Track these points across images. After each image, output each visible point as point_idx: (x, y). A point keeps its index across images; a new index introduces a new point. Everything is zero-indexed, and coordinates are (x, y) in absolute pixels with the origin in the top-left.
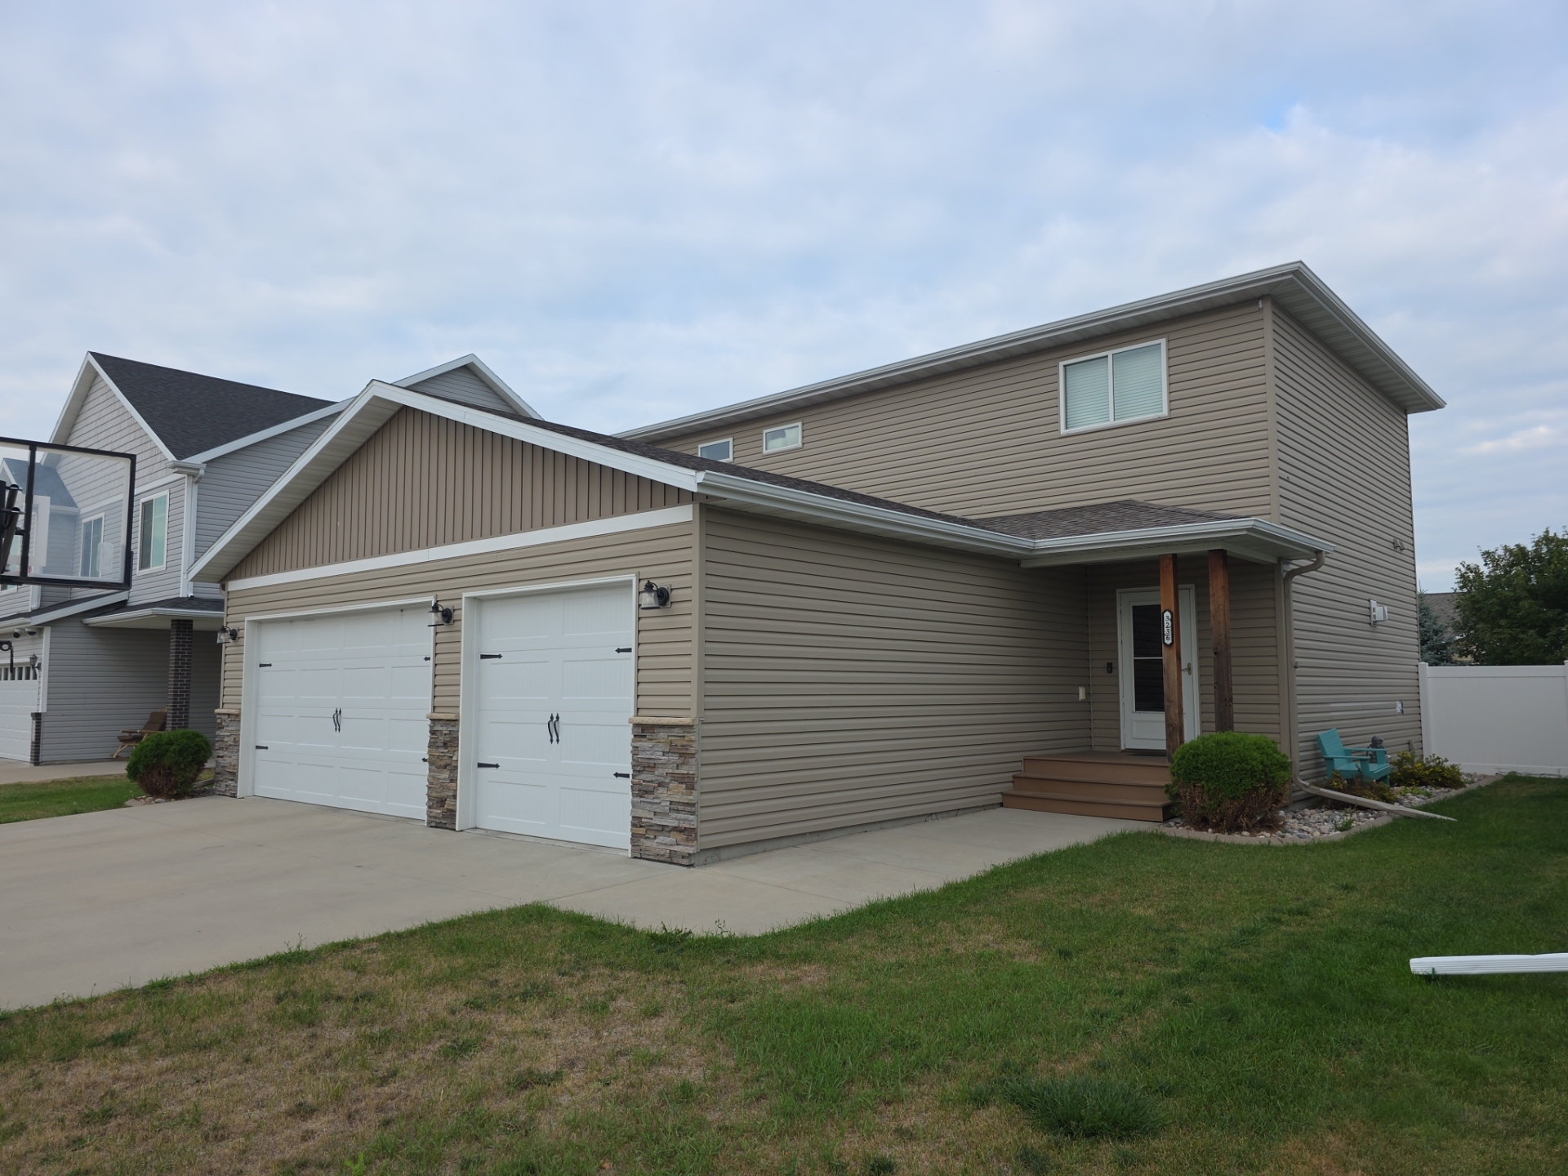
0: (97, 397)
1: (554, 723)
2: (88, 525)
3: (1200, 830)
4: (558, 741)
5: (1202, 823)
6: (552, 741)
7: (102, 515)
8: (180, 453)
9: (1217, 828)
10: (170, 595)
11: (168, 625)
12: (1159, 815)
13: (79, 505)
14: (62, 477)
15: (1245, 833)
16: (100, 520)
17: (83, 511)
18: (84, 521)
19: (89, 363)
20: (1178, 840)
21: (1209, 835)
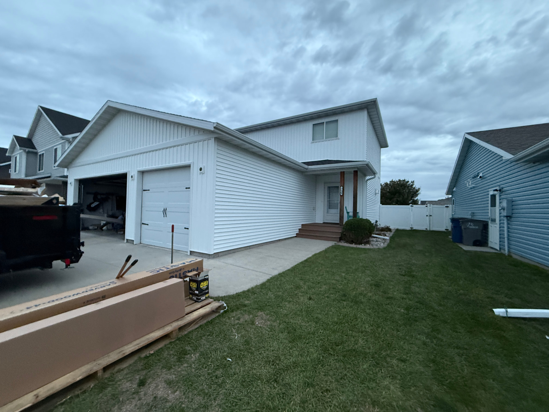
0: (42, 119)
1: (165, 211)
2: (40, 155)
3: (351, 244)
4: (166, 216)
5: (352, 242)
6: (164, 216)
7: (44, 152)
8: (63, 134)
9: (356, 244)
10: (62, 175)
11: (61, 183)
12: (338, 240)
13: (38, 149)
14: (33, 142)
15: (363, 245)
16: (43, 154)
17: (39, 151)
18: (39, 154)
19: (39, 109)
20: (344, 247)
21: (353, 246)
